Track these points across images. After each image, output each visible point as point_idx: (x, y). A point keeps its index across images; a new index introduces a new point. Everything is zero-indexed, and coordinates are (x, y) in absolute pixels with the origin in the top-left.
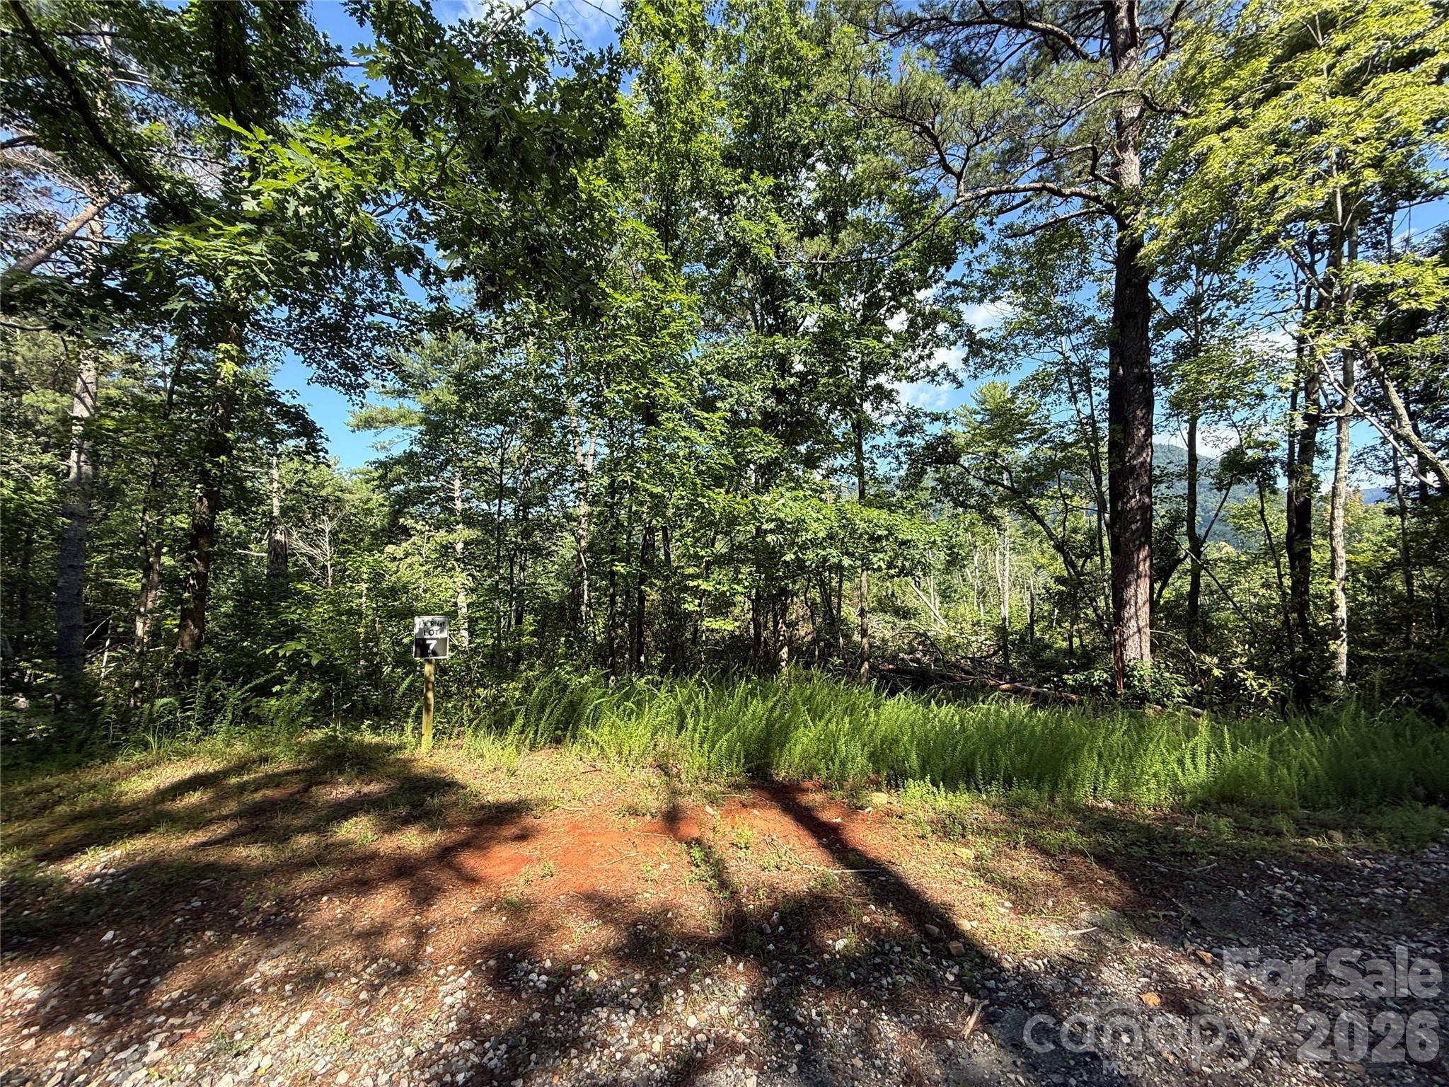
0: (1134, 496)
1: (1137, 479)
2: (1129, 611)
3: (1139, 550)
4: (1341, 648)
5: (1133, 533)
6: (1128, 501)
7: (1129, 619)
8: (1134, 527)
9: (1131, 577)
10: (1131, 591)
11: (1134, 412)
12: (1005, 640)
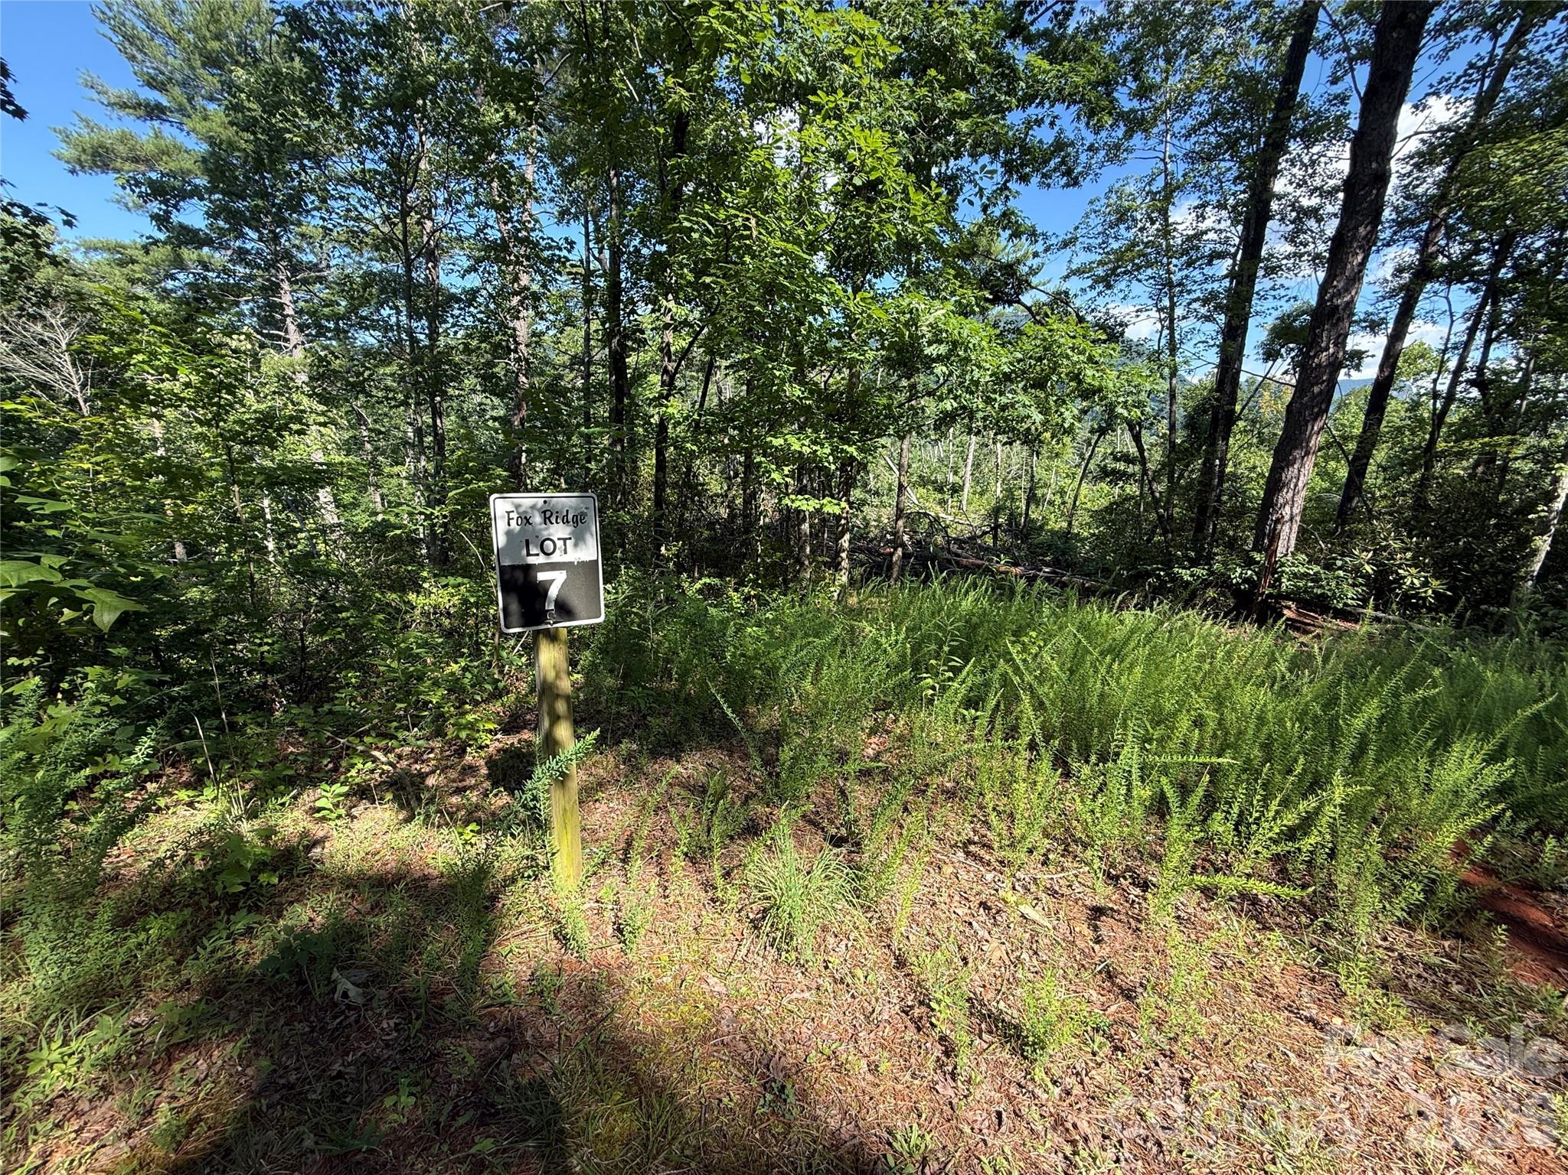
0: (1327, 349)
1: (1335, 325)
2: (1286, 495)
3: (1315, 420)
4: (1543, 544)
5: (1314, 397)
6: (1316, 355)
7: (1283, 506)
8: (1316, 389)
9: (1297, 453)
10: (1292, 471)
11: (1356, 228)
12: (996, 520)
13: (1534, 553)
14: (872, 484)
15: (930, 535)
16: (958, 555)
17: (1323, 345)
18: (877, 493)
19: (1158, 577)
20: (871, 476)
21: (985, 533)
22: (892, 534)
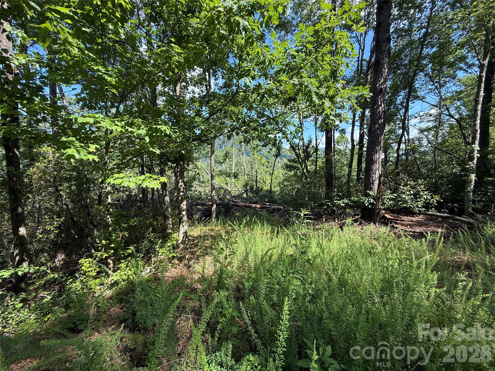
12: (246, 188)
13: (471, 181)
14: (201, 179)
15: (224, 195)
16: (235, 202)
17: (380, 104)
18: (203, 182)
19: (328, 205)
20: (201, 176)
21: (243, 193)
22: (211, 196)
